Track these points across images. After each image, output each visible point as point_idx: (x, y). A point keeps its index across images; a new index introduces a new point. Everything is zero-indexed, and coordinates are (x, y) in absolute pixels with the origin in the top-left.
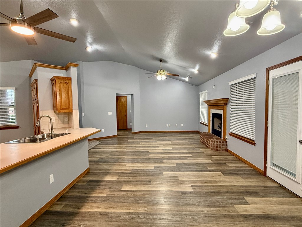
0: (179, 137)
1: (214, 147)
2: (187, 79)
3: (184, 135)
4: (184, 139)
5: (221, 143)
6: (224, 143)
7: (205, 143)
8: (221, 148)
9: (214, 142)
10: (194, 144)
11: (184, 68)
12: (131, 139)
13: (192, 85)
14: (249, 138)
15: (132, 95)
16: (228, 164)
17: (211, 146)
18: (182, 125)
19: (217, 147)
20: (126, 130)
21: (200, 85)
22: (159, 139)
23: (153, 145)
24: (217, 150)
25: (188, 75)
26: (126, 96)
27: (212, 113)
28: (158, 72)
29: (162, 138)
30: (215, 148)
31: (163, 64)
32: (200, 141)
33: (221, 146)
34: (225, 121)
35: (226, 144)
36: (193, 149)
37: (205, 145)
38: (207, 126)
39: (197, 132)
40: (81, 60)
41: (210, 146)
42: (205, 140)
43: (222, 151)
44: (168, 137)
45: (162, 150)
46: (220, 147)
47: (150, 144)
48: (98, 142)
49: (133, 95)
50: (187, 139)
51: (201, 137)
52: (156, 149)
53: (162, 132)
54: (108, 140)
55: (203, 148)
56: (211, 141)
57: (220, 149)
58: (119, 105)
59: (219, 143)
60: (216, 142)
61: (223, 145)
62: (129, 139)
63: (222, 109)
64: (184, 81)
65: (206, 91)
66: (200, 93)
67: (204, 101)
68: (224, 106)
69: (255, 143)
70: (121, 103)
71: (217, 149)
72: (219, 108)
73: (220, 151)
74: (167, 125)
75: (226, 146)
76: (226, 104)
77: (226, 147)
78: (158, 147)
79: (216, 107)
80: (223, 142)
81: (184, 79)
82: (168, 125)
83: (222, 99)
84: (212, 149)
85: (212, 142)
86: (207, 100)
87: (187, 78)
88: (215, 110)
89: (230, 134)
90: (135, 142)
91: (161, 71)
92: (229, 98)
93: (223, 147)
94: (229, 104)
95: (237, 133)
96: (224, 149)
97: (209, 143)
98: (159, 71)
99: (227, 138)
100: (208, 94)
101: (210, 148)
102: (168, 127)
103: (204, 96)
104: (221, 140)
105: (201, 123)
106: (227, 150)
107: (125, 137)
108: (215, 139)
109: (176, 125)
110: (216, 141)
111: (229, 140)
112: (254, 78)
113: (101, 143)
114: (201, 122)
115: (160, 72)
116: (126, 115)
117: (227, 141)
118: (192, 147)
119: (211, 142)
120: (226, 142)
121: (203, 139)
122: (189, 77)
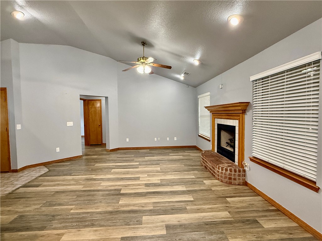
0: (171, 158)
1: (226, 178)
2: (181, 77)
3: (178, 153)
4: (179, 160)
5: (237, 173)
6: (242, 173)
7: (210, 169)
8: (237, 180)
9: (226, 170)
10: (193, 170)
11: (179, 56)
12: (100, 162)
13: (188, 86)
14: (302, 175)
15: (106, 98)
16: (261, 222)
17: (221, 176)
18: (175, 139)
19: (230, 179)
20: (101, 145)
21: (198, 86)
22: (143, 161)
23: (132, 174)
24: (230, 183)
25: (184, 69)
26: (101, 100)
27: (218, 125)
28: (138, 61)
29: (147, 158)
30: (227, 180)
31: (146, 49)
32: (201, 164)
33: (237, 178)
34: (242, 137)
35: (244, 173)
36: (193, 182)
37: (210, 172)
38: (209, 141)
39: (195, 148)
40: (12, 38)
41: (218, 176)
42: (209, 165)
43: (239, 185)
44: (155, 158)
45: (144, 187)
46: (235, 179)
47: (128, 173)
48: (45, 170)
49: (108, 97)
50: (183, 160)
51: (203, 159)
52: (133, 185)
53: (148, 149)
54: (63, 166)
55: (208, 178)
56: (220, 168)
57: (235, 181)
58: (90, 112)
59: (233, 173)
60: (229, 171)
61: (239, 176)
62: (97, 162)
63: (237, 119)
64: (177, 80)
65: (209, 93)
66: (199, 97)
67: (206, 107)
68: (241, 114)
69: (319, 188)
70: (93, 109)
71: (231, 181)
72: (232, 117)
73: (235, 184)
75: (245, 176)
76: (244, 112)
77: (245, 179)
78: (138, 179)
79: (225, 116)
80: (240, 171)
81: (178, 76)
82: (157, 139)
83: (240, 103)
84: (222, 181)
85: (222, 170)
86: (209, 105)
87: (183, 75)
88: (222, 120)
89: (251, 160)
90: (105, 168)
91: (143, 59)
92: (251, 102)
93: (239, 179)
94: (251, 111)
95: (270, 160)
96: (241, 181)
97: (218, 172)
98: (140, 60)
99: (246, 164)
100: (212, 97)
101: (218, 179)
102: (156, 142)
103: (205, 100)
104: (235, 165)
105: (199, 136)
106: (246, 184)
107: (93, 159)
108: (226, 165)
109: (168, 138)
110: (229, 168)
111: (250, 168)
112: (317, 62)
113: (50, 171)
114: (199, 134)
115: (142, 61)
116: (101, 126)
117: (246, 169)
118: (191, 176)
119: (220, 171)
120: (244, 171)
121: (207, 162)
122: (185, 73)
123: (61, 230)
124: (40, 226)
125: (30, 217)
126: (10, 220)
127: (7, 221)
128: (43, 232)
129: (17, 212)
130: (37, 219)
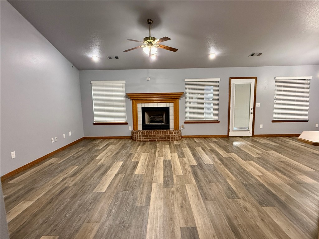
13: (74, 66)
14: (212, 120)
18: (70, 133)
27: (143, 108)
34: (178, 112)
38: (126, 124)
63: (172, 102)
68: (177, 99)
69: (219, 122)
72: (165, 102)
74: (53, 139)
89: (186, 123)
94: (184, 97)
101: (174, 140)
105: (96, 124)
109: (64, 135)
111: (184, 127)
123: (256, 178)
124: (261, 187)
125: (257, 198)
126: (271, 208)
127: (274, 209)
128: (263, 183)
129: (259, 211)
130: (256, 192)
